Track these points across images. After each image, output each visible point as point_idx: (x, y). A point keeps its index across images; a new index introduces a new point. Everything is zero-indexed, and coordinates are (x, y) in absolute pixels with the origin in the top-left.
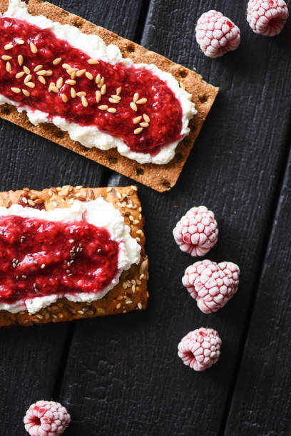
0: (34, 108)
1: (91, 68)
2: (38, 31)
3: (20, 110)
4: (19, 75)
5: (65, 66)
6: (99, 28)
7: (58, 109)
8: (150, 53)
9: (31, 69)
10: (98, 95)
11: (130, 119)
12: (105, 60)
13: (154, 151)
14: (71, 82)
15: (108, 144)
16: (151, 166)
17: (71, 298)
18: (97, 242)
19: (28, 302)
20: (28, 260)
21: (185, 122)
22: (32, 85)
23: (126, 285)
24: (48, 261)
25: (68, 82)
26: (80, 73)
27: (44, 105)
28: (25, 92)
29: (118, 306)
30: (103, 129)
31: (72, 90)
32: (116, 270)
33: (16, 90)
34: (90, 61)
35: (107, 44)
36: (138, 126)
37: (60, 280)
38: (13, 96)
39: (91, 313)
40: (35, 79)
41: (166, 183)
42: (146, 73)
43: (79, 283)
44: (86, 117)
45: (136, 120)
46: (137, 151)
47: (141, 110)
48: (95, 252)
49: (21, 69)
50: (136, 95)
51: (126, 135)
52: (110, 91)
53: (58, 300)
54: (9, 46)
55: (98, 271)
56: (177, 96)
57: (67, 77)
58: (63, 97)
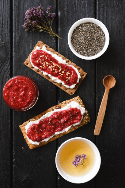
0: (45, 71)
1: (59, 64)
2: (48, 54)
3: (41, 71)
4: (42, 64)
5: (53, 63)
6: (62, 56)
7: (50, 73)
8: (73, 63)
9: (45, 63)
10: (59, 71)
11: (66, 77)
12: (62, 63)
13: (70, 85)
14: (54, 67)
15: (60, 82)
16: (69, 88)
17: (74, 125)
18: (75, 111)
19: (65, 129)
20: (62, 121)
21: (78, 80)
22: (45, 66)
23: (85, 118)
24: (66, 119)
25: (53, 67)
26: (56, 65)
27: (47, 71)
28: (43, 67)
29: (85, 123)
30: (59, 78)
31: (54, 69)
32: (82, 116)
33: (41, 67)
34: (59, 63)
35: (63, 60)
36: (67, 79)
37: (70, 122)
38: (40, 68)
39: (79, 127)
40: (46, 65)
41: (72, 93)
42: (71, 67)
43: (75, 121)
44: (56, 75)
45: (67, 78)
46: (67, 85)
47: (69, 75)
48: (76, 114)
49: (43, 62)
50: (68, 72)
51: (65, 81)
52: (62, 70)
53: (71, 127)
54: (41, 57)
55: (78, 117)
56: (77, 74)
57: (53, 65)
58: (52, 70)
